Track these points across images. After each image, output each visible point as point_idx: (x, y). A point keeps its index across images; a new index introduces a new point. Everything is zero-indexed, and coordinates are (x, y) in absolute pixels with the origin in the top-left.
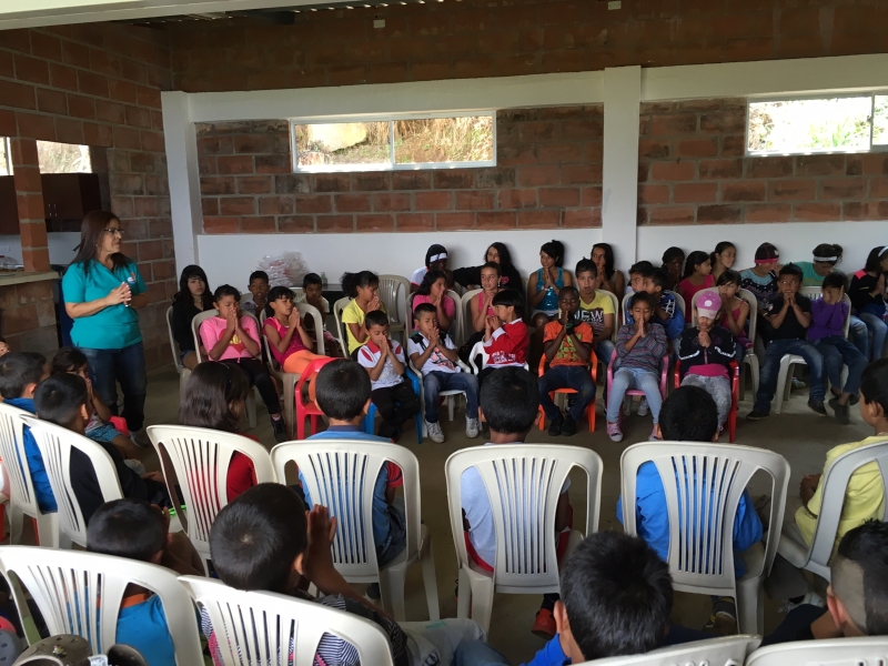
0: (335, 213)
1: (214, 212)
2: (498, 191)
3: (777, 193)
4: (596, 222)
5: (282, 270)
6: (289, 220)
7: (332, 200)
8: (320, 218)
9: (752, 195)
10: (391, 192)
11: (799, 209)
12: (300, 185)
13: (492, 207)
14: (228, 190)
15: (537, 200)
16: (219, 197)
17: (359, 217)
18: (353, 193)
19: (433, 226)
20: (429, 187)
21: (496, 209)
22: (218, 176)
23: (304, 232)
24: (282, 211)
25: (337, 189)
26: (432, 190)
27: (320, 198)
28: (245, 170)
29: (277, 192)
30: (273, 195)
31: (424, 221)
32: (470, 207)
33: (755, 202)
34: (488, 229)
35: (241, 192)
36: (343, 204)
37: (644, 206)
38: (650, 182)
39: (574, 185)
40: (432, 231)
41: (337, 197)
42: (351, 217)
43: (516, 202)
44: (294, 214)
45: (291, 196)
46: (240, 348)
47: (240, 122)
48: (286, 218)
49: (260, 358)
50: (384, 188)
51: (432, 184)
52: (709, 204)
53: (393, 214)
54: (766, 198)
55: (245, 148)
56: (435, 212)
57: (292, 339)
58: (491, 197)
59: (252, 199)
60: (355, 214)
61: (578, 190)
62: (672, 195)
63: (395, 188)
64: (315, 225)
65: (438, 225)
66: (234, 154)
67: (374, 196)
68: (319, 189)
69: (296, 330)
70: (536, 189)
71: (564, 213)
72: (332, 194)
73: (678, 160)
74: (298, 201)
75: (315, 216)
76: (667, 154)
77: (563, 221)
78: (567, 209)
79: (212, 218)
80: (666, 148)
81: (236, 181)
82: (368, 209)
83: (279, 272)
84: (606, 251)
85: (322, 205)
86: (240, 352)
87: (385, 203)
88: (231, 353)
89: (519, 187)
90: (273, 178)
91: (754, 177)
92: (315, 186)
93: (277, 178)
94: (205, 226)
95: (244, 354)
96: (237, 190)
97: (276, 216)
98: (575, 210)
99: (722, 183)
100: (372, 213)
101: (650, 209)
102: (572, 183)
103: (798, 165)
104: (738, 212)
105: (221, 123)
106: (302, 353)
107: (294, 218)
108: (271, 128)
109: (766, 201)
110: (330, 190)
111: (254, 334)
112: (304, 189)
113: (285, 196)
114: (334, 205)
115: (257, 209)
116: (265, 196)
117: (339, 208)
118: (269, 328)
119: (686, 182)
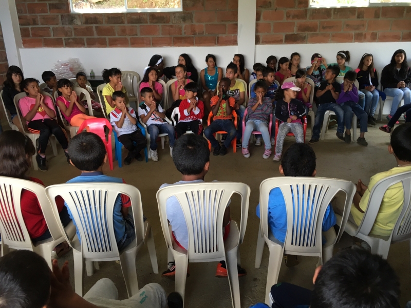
0: (96, 36)
1: (28, 36)
2: (183, 25)
3: (324, 28)
4: (234, 42)
5: (69, 68)
6: (70, 40)
7: (94, 29)
8: (87, 39)
9: (312, 29)
10: (126, 25)
11: (333, 36)
12: (75, 20)
13: (181, 34)
14: (35, 23)
15: (204, 30)
16: (30, 27)
17: (109, 39)
18: (106, 25)
19: (150, 44)
20: (147, 22)
21: (183, 35)
22: (28, 15)
23: (80, 47)
24: (66, 35)
25: (96, 23)
26: (149, 24)
27: (87, 28)
28: (43, 11)
29: (63, 24)
30: (60, 26)
31: (145, 41)
32: (170, 35)
33: (313, 32)
34: (179, 46)
35: (42, 24)
36: (100, 31)
37: (258, 34)
38: (262, 21)
39: (223, 23)
40: (150, 47)
41: (97, 27)
42: (105, 39)
43: (194, 32)
44: (73, 37)
45: (70, 26)
46: (43, 113)
48: (69, 39)
49: (56, 118)
50: (123, 22)
51: (148, 21)
52: (291, 33)
53: (128, 37)
54: (318, 30)
56: (151, 36)
57: (73, 108)
58: (180, 29)
59: (49, 28)
60: (107, 37)
61: (225, 25)
62: (272, 28)
63: (128, 23)
64: (86, 43)
65: (153, 44)
66: (36, 1)
67: (117, 27)
68: (86, 23)
69: (74, 103)
70: (204, 24)
71: (218, 38)
72: (94, 26)
73: (276, 10)
74: (75, 29)
75: (85, 38)
76: (271, 6)
77: (217, 42)
78: (220, 36)
79: (27, 39)
81: (39, 18)
82: (114, 35)
83: (67, 70)
84: (241, 58)
85: (88, 31)
86: (44, 116)
87: (124, 31)
88: (38, 117)
89: (195, 23)
90: (60, 16)
91: (313, 19)
92: (84, 21)
93: (62, 16)
94: (24, 44)
95: (46, 117)
96: (40, 23)
97: (63, 38)
98: (224, 36)
99: (297, 22)
100: (117, 36)
101: (261, 35)
102: (222, 21)
103: (334, 13)
104: (305, 37)
106: (80, 115)
107: (73, 39)
109: (318, 32)
110: (92, 23)
111: (51, 106)
112: (78, 22)
113: (68, 26)
114: (95, 32)
115: (52, 34)
116: (56, 26)
117: (98, 34)
118: (59, 102)
119: (280, 21)
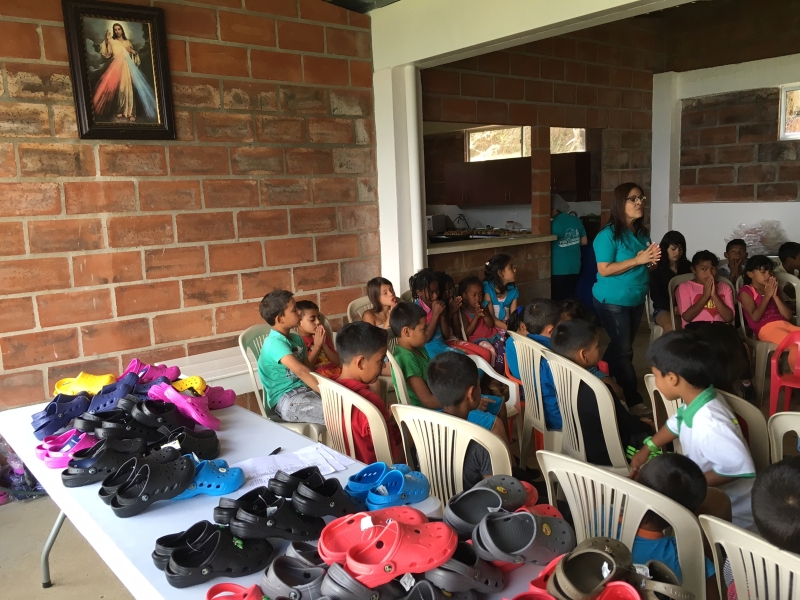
1: (692, 182)
5: (759, 239)
6: (769, 188)
12: (786, 152)
14: (708, 160)
16: (698, 168)
22: (699, 148)
23: (786, 200)
24: (763, 178)
28: (727, 140)
29: (759, 160)
30: (754, 163)
35: (721, 162)
44: (776, 182)
45: (774, 164)
46: (713, 312)
47: (727, 95)
48: (767, 186)
55: (729, 120)
57: (767, 308)
59: (732, 168)
66: (718, 125)
69: (772, 299)
74: (782, 168)
79: (689, 187)
81: (717, 152)
83: (755, 241)
86: (713, 316)
88: (704, 316)
90: (757, 146)
93: (760, 146)
94: (681, 195)
95: (717, 318)
96: (716, 160)
97: (756, 185)
105: (707, 97)
107: (775, 186)
108: (760, 98)
111: (729, 302)
112: (791, 156)
113: (768, 164)
115: (736, 179)
116: (745, 165)
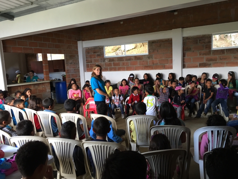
0: (113, 67)
2: (149, 61)
3: (221, 59)
4: (171, 68)
6: (103, 69)
7: (112, 64)
8: (110, 68)
9: (215, 60)
10: (125, 61)
11: (227, 63)
13: (147, 64)
14: (91, 62)
15: (158, 62)
16: (89, 64)
17: (118, 67)
18: (117, 62)
19: (134, 69)
20: (133, 60)
21: (149, 65)
22: (89, 59)
23: (106, 71)
25: (113, 61)
27: (110, 63)
28: (94, 57)
29: (101, 62)
31: (132, 68)
32: (143, 65)
33: (215, 62)
34: (147, 70)
35: (94, 62)
36: (115, 64)
37: (185, 63)
38: (186, 57)
39: (167, 59)
40: (134, 70)
43: (153, 63)
44: (104, 67)
45: (104, 63)
47: (94, 47)
50: (123, 60)
52: (202, 62)
53: (125, 67)
54: (218, 60)
55: (95, 53)
56: (135, 66)
58: (147, 62)
60: (117, 67)
62: (192, 60)
64: (109, 69)
65: (135, 69)
66: (92, 54)
67: (121, 62)
68: (110, 61)
70: (158, 60)
71: (165, 66)
73: (193, 51)
75: (109, 67)
76: (190, 50)
79: (88, 68)
80: (190, 48)
81: (93, 60)
82: (120, 66)
85: (110, 65)
87: (124, 64)
89: (154, 59)
90: (100, 59)
91: (214, 55)
94: (87, 70)
98: (167, 65)
99: (205, 57)
100: (121, 66)
104: (210, 64)
105: (90, 47)
108: (100, 48)
109: (218, 61)
110: (111, 61)
112: (106, 61)
117: (114, 66)
119: (195, 57)
